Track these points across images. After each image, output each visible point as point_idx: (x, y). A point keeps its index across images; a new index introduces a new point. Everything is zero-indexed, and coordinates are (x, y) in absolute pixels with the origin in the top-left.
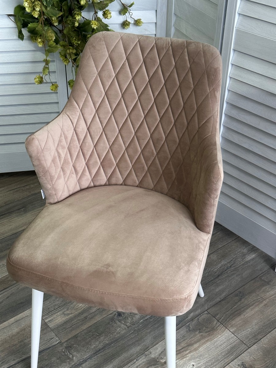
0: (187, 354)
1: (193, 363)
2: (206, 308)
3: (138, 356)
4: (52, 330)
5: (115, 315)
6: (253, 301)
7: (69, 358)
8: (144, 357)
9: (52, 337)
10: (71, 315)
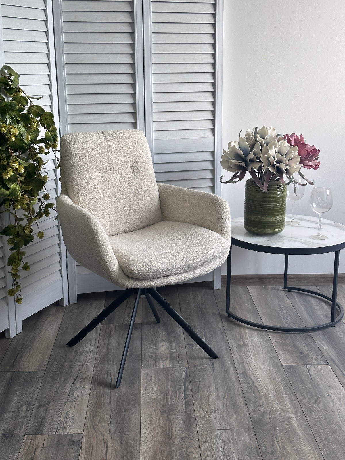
0: (246, 337)
1: (254, 337)
2: (221, 321)
3: (229, 349)
4: (172, 367)
5: (188, 346)
6: (232, 309)
7: (204, 368)
8: (233, 348)
9: (179, 368)
10: (168, 358)
